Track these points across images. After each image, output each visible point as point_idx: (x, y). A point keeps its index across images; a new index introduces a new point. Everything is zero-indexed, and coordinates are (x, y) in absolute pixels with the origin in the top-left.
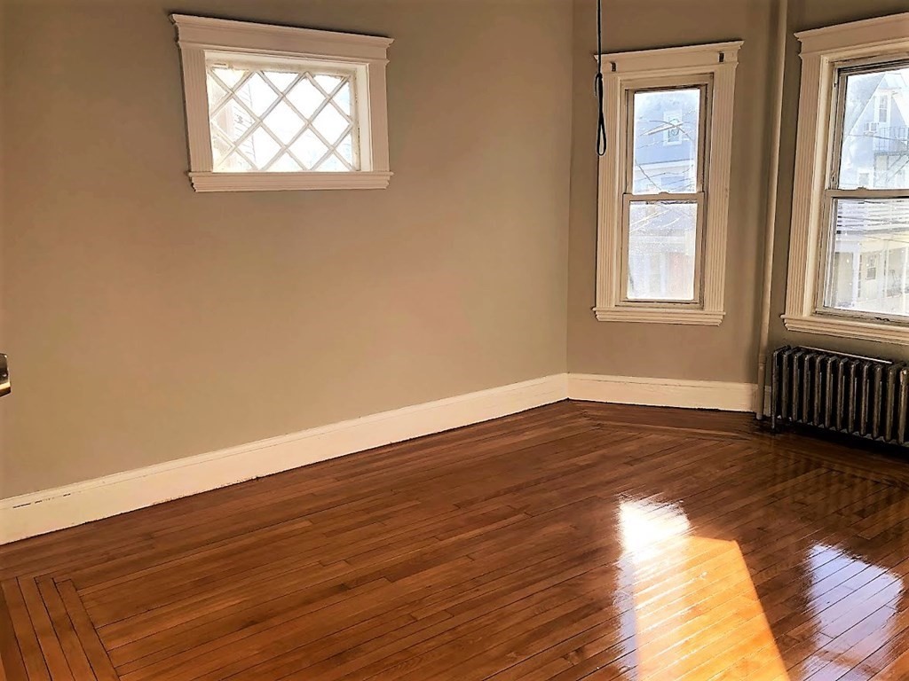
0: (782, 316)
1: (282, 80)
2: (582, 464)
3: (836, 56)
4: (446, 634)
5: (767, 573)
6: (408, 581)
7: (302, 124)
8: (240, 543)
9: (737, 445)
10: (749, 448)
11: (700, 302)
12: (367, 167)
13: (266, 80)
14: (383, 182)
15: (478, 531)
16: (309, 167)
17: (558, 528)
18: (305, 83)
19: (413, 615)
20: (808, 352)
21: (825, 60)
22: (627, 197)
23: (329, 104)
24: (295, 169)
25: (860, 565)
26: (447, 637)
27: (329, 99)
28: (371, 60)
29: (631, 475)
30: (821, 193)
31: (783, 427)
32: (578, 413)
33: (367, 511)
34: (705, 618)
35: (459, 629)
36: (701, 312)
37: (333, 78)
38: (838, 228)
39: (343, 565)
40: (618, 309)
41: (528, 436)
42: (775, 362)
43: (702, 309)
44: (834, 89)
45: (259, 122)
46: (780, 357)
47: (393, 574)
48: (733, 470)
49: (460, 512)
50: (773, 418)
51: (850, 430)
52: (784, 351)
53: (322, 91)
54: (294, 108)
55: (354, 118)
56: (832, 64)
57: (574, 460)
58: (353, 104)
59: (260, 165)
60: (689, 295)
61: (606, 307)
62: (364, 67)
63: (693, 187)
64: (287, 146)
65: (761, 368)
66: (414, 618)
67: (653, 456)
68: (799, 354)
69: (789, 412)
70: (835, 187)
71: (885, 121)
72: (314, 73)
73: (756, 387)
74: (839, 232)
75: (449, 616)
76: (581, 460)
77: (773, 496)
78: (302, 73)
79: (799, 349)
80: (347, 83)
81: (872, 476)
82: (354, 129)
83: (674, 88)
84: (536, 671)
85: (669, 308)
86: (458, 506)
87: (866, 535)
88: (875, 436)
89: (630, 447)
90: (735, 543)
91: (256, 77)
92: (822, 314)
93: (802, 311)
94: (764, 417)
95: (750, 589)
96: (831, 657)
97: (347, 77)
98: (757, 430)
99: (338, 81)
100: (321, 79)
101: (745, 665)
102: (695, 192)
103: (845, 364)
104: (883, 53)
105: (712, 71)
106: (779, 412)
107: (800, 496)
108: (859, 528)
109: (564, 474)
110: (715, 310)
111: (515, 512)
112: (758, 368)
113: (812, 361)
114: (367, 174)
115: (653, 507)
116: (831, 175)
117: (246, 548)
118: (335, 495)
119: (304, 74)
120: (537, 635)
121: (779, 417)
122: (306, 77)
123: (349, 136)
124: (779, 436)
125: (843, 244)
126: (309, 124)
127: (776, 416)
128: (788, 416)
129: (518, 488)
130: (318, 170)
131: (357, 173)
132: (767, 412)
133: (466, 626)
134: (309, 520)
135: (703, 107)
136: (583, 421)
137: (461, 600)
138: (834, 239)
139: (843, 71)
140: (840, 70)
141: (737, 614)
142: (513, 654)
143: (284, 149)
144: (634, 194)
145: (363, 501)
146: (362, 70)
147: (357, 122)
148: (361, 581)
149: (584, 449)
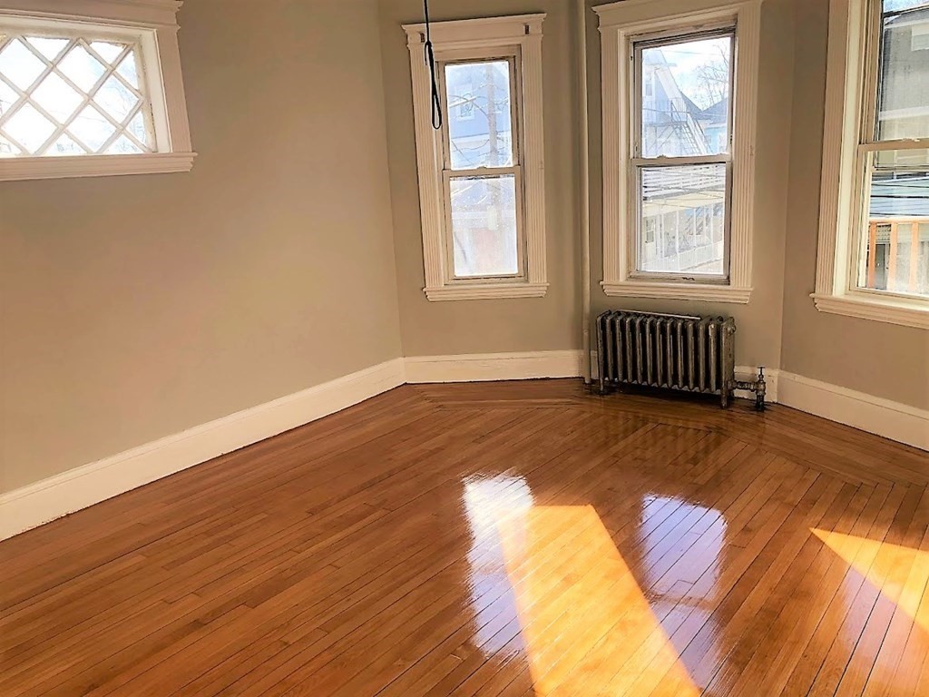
0: (601, 283)
1: (52, 47)
2: (432, 448)
3: (630, 30)
4: (323, 654)
5: (624, 531)
6: (271, 603)
7: (80, 99)
8: (61, 595)
9: (573, 411)
10: (584, 412)
11: (525, 274)
12: (165, 147)
13: (29, 47)
14: (186, 164)
15: (338, 536)
16: (94, 150)
17: (419, 519)
18: (78, 52)
19: (285, 640)
20: (628, 315)
21: (621, 33)
22: (446, 174)
23: (112, 76)
24: (77, 152)
25: (701, 510)
26: (327, 657)
27: (111, 70)
28: (160, 26)
29: (480, 454)
30: (627, 162)
31: (610, 389)
32: (418, 396)
33: (208, 534)
34: (578, 586)
35: (337, 646)
36: (526, 285)
37: (113, 46)
38: (644, 195)
39: (193, 598)
40: (447, 288)
41: (371, 427)
42: (599, 326)
43: (527, 281)
44: (631, 62)
45: (25, 98)
46: (603, 322)
47: (253, 599)
48: (575, 435)
49: (315, 518)
50: (601, 380)
51: (660, 384)
52: (606, 316)
53: (102, 62)
54: (67, 80)
55: (144, 93)
56: (628, 38)
57: (423, 446)
58: (141, 75)
59: (32, 149)
60: (513, 269)
61: (436, 287)
62: (151, 33)
63: (509, 161)
64: (65, 126)
65: (586, 334)
66: (286, 643)
67: (498, 431)
68: (620, 318)
69: (615, 375)
70: (639, 156)
71: (651, 94)
72: (88, 39)
73: (582, 353)
74: (645, 199)
75: (323, 633)
76: (429, 445)
77: (615, 456)
78: (75, 39)
79: (619, 313)
80: (132, 53)
81: (691, 425)
82: (145, 105)
83: (483, 60)
84: (428, 674)
85: (496, 283)
86: (312, 513)
87: (701, 480)
88: (691, 387)
89: (474, 425)
90: (590, 507)
91: (16, 44)
92: (637, 278)
93: (618, 278)
94: (593, 381)
95: (613, 550)
96: (695, 602)
97: (130, 45)
98: (587, 394)
99: (120, 49)
100: (99, 47)
101: (623, 625)
102: (512, 165)
103: (662, 323)
104: (673, 27)
105: (518, 43)
106: (606, 374)
107: (638, 452)
108: (694, 476)
109: (417, 461)
110: (540, 281)
111: (374, 509)
112: (583, 334)
113: (632, 324)
114: (164, 156)
115: (507, 483)
116: (635, 145)
117: (69, 600)
118: (168, 521)
119: (77, 39)
120: (420, 636)
121: (607, 379)
122: (79, 44)
123: (140, 113)
124: (607, 398)
125: (649, 210)
126: (89, 99)
127: (604, 379)
128: (614, 377)
129: (372, 484)
130: (105, 153)
131: (154, 154)
132: (595, 375)
133: (344, 641)
134: (142, 554)
135: (513, 79)
136: (426, 404)
137: (333, 615)
138: (641, 205)
139: (639, 44)
140: (634, 43)
141: (606, 577)
142: (400, 662)
143: (61, 130)
144: (452, 169)
145: (203, 523)
146: (149, 37)
147: (148, 97)
148: (215, 614)
149: (430, 433)
